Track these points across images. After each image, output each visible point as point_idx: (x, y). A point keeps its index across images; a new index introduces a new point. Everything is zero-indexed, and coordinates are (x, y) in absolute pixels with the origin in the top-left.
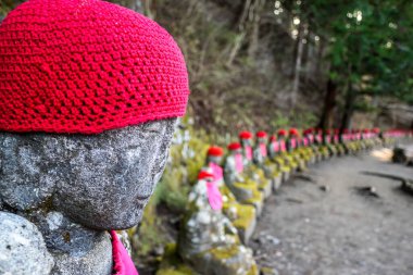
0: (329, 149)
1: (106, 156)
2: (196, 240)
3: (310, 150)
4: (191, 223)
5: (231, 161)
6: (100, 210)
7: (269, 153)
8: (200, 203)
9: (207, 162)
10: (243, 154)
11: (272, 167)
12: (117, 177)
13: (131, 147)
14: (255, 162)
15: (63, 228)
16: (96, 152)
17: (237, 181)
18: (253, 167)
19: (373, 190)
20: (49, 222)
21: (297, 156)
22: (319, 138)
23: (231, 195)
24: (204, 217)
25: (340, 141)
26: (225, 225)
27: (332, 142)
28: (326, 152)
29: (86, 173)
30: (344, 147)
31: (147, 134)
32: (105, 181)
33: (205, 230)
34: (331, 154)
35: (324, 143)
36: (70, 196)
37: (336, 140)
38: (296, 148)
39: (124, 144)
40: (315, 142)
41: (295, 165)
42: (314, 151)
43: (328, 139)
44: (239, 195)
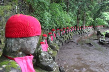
0: (79, 32)
2: (41, 61)
7: (60, 35)
10: (53, 36)
11: (62, 39)
14: (57, 38)
16: (28, 41)
19: (91, 44)
23: (50, 48)
25: (82, 30)
27: (79, 30)
30: (83, 31)
31: (35, 38)
34: (79, 34)
35: (77, 31)
39: (32, 40)
40: (74, 30)
41: (68, 38)
42: (74, 33)
44: (52, 48)
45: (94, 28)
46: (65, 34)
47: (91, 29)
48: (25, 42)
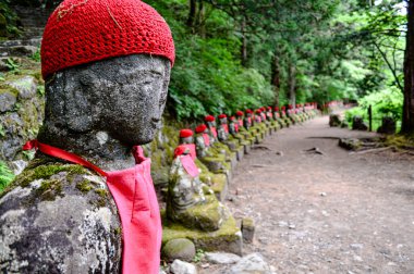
0: (280, 123)
1: (133, 89)
2: (182, 203)
3: (264, 125)
4: (176, 189)
5: (201, 140)
6: (132, 125)
7: (230, 132)
8: (180, 172)
9: (181, 142)
10: (210, 134)
11: (235, 142)
12: (141, 103)
13: (147, 83)
14: (220, 140)
15: (108, 142)
17: (208, 155)
18: (219, 144)
19: (318, 149)
20: (99, 138)
21: (254, 131)
22: (269, 114)
23: (204, 166)
24: (185, 182)
25: (288, 115)
26: (203, 188)
27: (281, 117)
28: (277, 125)
29: (121, 101)
30: (291, 119)
32: (134, 105)
33: (187, 193)
34: (282, 127)
35: (275, 119)
36: (112, 118)
37: (284, 115)
38: (252, 125)
39: (142, 81)
40: (267, 118)
41: (253, 139)
42: (267, 125)
43: (277, 114)
44: (211, 166)
45: (319, 108)
46: (243, 129)
47: (313, 113)
48: (117, 92)
